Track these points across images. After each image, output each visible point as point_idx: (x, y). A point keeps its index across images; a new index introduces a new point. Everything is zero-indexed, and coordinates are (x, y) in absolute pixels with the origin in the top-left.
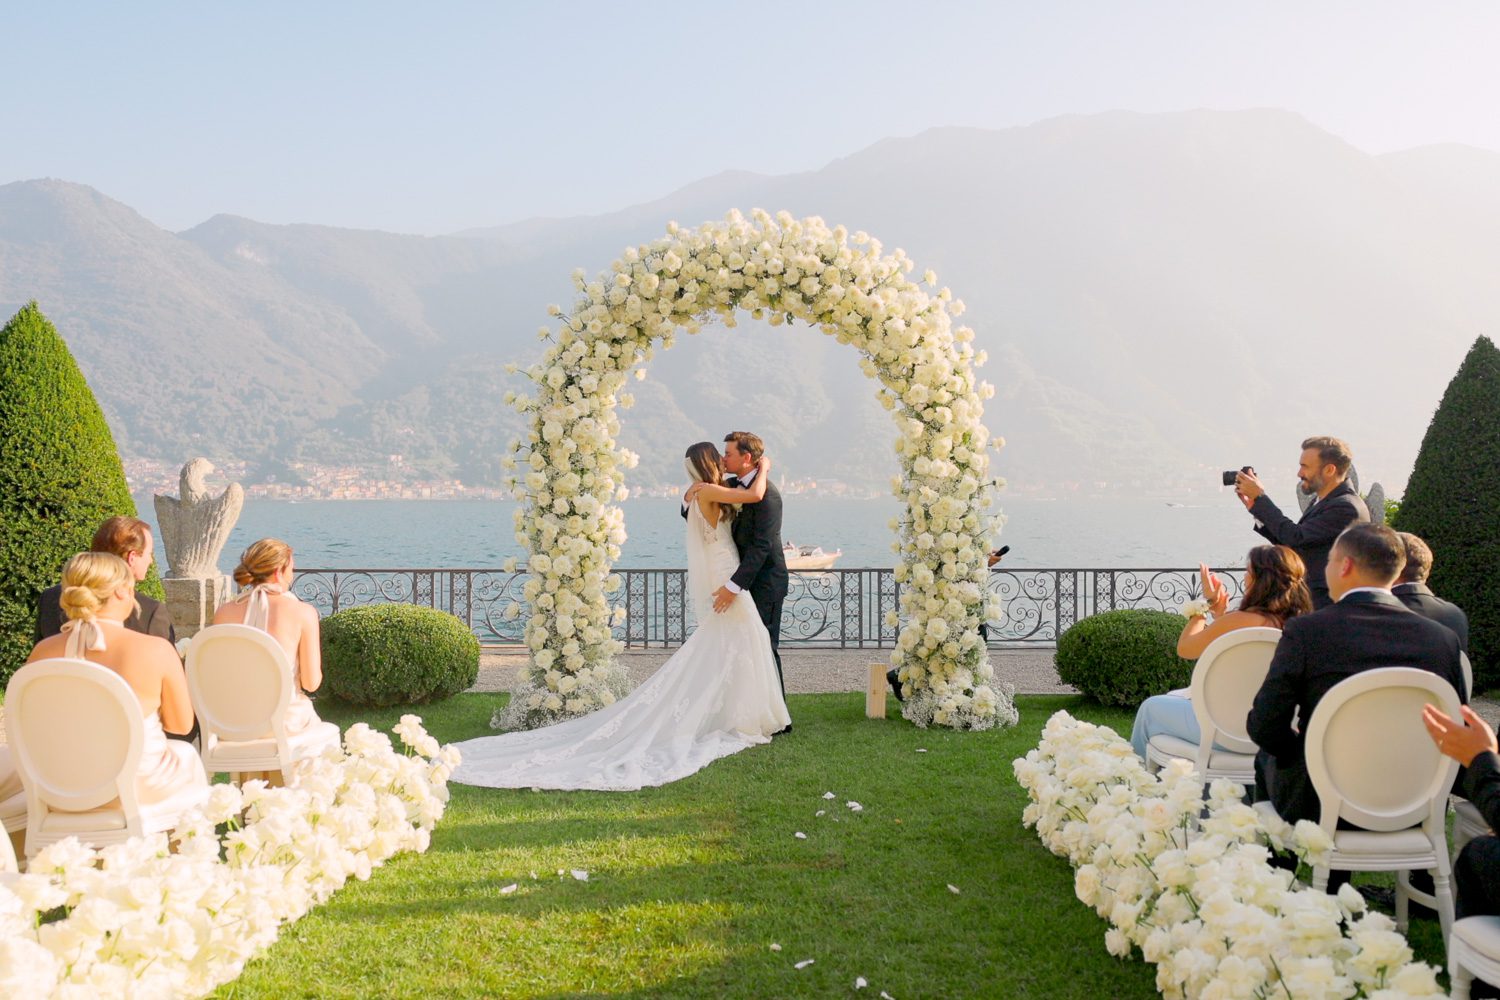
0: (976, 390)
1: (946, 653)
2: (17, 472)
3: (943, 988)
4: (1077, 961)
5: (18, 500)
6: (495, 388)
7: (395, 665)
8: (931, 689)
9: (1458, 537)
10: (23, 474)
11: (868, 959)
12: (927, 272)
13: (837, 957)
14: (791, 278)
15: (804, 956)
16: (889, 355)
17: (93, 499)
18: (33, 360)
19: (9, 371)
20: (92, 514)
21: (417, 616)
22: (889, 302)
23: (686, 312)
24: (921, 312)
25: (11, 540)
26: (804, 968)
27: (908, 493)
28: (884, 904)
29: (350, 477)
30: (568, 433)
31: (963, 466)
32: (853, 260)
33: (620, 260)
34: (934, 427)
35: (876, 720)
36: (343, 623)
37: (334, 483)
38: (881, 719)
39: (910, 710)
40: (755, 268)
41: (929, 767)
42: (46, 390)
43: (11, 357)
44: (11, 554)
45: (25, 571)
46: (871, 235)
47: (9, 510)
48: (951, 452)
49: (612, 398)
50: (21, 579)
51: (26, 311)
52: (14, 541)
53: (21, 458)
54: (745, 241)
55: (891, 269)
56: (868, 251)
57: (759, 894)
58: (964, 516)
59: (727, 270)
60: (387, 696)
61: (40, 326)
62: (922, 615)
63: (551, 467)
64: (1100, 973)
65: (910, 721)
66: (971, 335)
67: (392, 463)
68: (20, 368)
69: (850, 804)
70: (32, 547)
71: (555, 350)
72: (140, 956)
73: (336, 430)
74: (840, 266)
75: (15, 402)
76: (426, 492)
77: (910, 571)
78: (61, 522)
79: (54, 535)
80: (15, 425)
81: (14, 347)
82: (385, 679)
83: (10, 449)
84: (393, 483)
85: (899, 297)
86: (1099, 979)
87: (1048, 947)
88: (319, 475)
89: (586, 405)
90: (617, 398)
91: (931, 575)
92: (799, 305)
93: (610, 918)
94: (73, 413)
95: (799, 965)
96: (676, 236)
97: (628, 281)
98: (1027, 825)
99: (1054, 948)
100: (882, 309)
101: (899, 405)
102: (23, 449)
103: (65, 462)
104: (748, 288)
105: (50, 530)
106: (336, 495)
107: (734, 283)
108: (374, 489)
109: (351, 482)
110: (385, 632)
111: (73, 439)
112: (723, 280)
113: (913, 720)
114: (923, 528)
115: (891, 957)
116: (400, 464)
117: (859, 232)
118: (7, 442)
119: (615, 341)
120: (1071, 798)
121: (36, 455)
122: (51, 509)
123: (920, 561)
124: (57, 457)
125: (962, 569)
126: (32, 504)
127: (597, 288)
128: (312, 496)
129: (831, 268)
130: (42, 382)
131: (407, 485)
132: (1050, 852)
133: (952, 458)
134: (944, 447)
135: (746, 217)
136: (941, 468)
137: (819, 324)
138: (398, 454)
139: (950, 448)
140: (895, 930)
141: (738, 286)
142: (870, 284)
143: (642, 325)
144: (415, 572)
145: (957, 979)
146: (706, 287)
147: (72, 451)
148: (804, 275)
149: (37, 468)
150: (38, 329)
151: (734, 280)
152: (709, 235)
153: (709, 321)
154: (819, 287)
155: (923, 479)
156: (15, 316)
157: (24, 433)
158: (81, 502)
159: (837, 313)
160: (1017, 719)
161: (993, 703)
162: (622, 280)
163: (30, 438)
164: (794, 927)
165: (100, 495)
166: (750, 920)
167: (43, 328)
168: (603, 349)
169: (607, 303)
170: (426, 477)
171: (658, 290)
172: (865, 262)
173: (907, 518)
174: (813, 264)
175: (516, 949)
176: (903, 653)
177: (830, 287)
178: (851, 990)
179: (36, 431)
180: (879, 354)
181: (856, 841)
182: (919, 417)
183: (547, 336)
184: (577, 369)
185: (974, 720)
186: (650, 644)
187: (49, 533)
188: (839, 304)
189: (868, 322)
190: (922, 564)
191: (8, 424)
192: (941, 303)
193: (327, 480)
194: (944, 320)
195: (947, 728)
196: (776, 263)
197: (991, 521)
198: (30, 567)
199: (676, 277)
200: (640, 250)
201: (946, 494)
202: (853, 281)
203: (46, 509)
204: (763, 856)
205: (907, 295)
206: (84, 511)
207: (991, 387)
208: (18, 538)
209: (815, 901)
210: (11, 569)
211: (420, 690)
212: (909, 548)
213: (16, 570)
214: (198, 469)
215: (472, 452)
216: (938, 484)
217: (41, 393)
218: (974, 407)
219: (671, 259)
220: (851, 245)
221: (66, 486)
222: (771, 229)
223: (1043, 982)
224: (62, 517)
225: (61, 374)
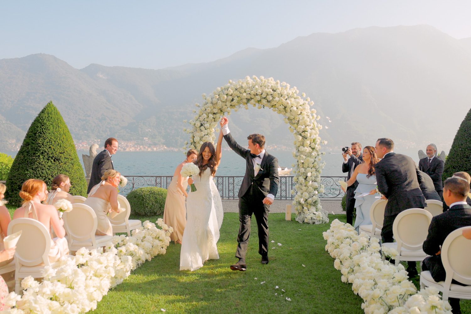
0: (317, 127)
1: (308, 202)
2: (48, 149)
3: (297, 289)
4: (333, 284)
5: (48, 157)
6: (176, 116)
7: (153, 204)
8: (304, 212)
9: (463, 168)
10: (49, 150)
11: (279, 282)
12: (303, 93)
13: (271, 281)
14: (264, 96)
15: (263, 281)
16: (292, 117)
17: (68, 157)
18: (51, 118)
19: (45, 121)
20: (68, 161)
21: (159, 190)
22: (292, 102)
23: (234, 105)
24: (301, 104)
25: (46, 168)
26: (263, 284)
27: (297, 156)
28: (285, 269)
29: (132, 144)
30: (201, 139)
31: (313, 149)
32: (281, 90)
33: (216, 91)
34: (305, 138)
35: (288, 221)
36: (138, 192)
37: (127, 146)
38: (289, 221)
39: (298, 218)
40: (254, 93)
41: (302, 234)
42: (55, 126)
43: (46, 117)
44: (47, 172)
45: (50, 177)
46: (287, 83)
47: (46, 160)
48: (310, 145)
49: (213, 129)
50: (49, 179)
51: (49, 104)
52: (47, 169)
53: (49, 145)
54: (251, 85)
55: (292, 92)
56: (286, 87)
57: (252, 266)
58: (313, 163)
59: (246, 94)
60: (151, 213)
61: (53, 108)
62: (301, 191)
63: (196, 149)
64: (339, 286)
65: (298, 221)
66: (315, 111)
67: (144, 140)
68: (48, 120)
69: (278, 244)
70: (52, 170)
71: (197, 116)
72: (101, 276)
73: (127, 130)
74: (278, 92)
75: (47, 130)
76: (155, 149)
77: (298, 179)
78: (59, 163)
79: (58, 167)
80: (47, 136)
81: (46, 114)
82: (150, 208)
83: (46, 143)
84: (144, 146)
85: (295, 101)
86: (338, 288)
87: (326, 280)
88: (122, 144)
89: (206, 132)
90: (215, 129)
91: (303, 180)
92: (266, 103)
93: (214, 271)
94: (62, 133)
95: (262, 283)
96: (231, 84)
97: (218, 97)
98: (326, 250)
99: (328, 280)
100: (290, 104)
101: (295, 131)
102: (49, 143)
103: (60, 146)
104: (252, 99)
105: (57, 165)
106: (127, 150)
107: (248, 97)
108: (139, 148)
109: (132, 146)
110: (150, 195)
111: (62, 140)
112: (244, 96)
113: (299, 221)
114: (302, 167)
115: (285, 281)
116: (147, 140)
117: (283, 82)
118: (45, 141)
119: (214, 113)
120: (336, 243)
121: (53, 144)
122: (57, 160)
123: (301, 176)
124: (58, 145)
125: (313, 178)
126: (52, 158)
127: (209, 99)
128: (120, 150)
129: (275, 93)
130: (54, 124)
131: (149, 147)
132: (332, 257)
133: (310, 147)
134: (308, 144)
135: (251, 78)
136: (306, 150)
137: (272, 108)
138: (146, 137)
139: (309, 144)
140: (287, 275)
141: (249, 98)
142: (286, 97)
143: (222, 109)
144: (156, 177)
145: (301, 287)
146: (240, 98)
147: (62, 143)
148: (268, 95)
149: (53, 148)
150: (53, 109)
151: (248, 96)
152: (241, 83)
153: (241, 107)
154: (272, 98)
155: (302, 152)
156: (46, 105)
157: (50, 138)
158: (65, 158)
159: (277, 105)
160: (328, 221)
161: (321, 217)
162: (216, 97)
163: (51, 140)
164: (261, 274)
165: (70, 156)
166: (250, 272)
167: (54, 109)
168: (211, 116)
169: (212, 103)
170: (155, 144)
171: (226, 99)
172: (285, 91)
173: (297, 164)
174: (270, 92)
175: (190, 278)
176: (296, 202)
177: (275, 98)
178: (274, 289)
179: (53, 138)
180: (289, 117)
181: (279, 253)
182: (301, 135)
183: (195, 112)
184: (204, 121)
185: (316, 221)
186: (224, 198)
187: (56, 166)
188: (278, 103)
189: (286, 108)
190: (301, 177)
191: (45, 136)
192: (307, 102)
193: (125, 145)
194: (308, 107)
195: (308, 223)
196: (260, 91)
197: (321, 164)
198: (52, 176)
199: (231, 95)
200: (221, 88)
201: (308, 157)
202: (282, 96)
203: (56, 160)
204: (254, 257)
205: (297, 100)
206: (66, 160)
207: (321, 126)
208: (48, 168)
209: (267, 268)
210: (46, 176)
211: (160, 211)
212: (298, 172)
213: (48, 177)
214: (95, 147)
215: (169, 137)
216: (306, 154)
217: (54, 127)
218: (316, 132)
219: (230, 91)
220: (281, 86)
221: (61, 153)
222: (258, 82)
223: (324, 288)
224: (60, 162)
225: (59, 121)
